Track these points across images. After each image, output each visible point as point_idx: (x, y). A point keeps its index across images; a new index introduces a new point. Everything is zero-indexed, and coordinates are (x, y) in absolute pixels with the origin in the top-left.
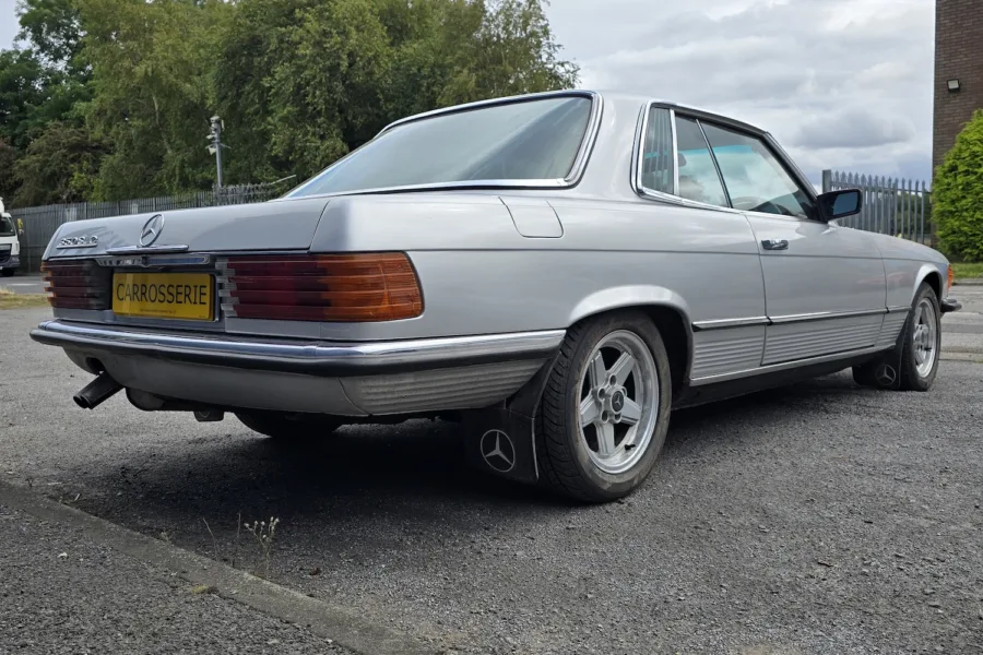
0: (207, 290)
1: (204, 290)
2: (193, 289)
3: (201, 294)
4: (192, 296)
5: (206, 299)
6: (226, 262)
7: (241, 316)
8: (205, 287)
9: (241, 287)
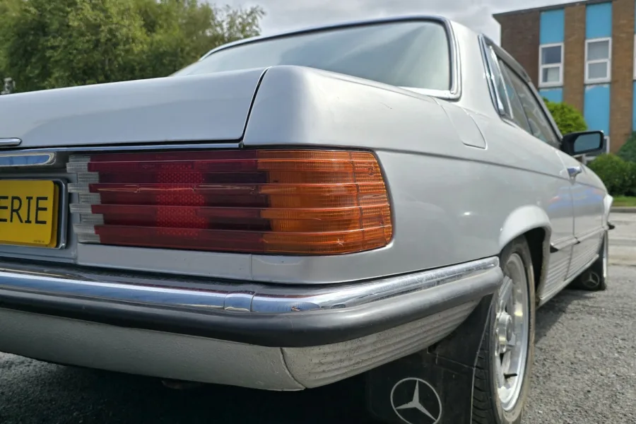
0: (49, 204)
1: (42, 204)
2: (25, 202)
3: (38, 209)
4: (23, 213)
5: (47, 216)
6: (84, 163)
7: (106, 242)
8: (46, 199)
9: (107, 199)
